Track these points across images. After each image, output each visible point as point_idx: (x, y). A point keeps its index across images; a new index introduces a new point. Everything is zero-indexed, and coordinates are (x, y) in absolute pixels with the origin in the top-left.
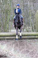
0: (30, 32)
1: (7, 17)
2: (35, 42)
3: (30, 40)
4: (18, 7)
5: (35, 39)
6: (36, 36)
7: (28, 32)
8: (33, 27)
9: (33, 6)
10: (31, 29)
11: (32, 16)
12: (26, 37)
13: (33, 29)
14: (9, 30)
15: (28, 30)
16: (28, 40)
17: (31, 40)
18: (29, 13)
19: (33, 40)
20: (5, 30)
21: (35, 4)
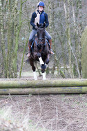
0: (69, 77)
1: (12, 40)
2: (81, 101)
3: (67, 97)
4: (41, 9)
5: (81, 95)
6: (84, 88)
7: (63, 77)
8: (75, 67)
10: (71, 71)
11: (74, 39)
12: (59, 90)
13: (75, 70)
14: (18, 74)
15: (63, 72)
16: (64, 98)
17: (71, 97)
18: (67, 32)
20: (8, 72)
21: (80, 10)
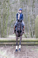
2: (35, 48)
5: (35, 46)
6: (36, 43)
9: (32, 11)
11: (31, 21)
16: (28, 47)
17: (31, 47)
18: (28, 18)
19: (33, 46)
21: (34, 9)
